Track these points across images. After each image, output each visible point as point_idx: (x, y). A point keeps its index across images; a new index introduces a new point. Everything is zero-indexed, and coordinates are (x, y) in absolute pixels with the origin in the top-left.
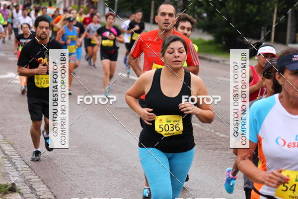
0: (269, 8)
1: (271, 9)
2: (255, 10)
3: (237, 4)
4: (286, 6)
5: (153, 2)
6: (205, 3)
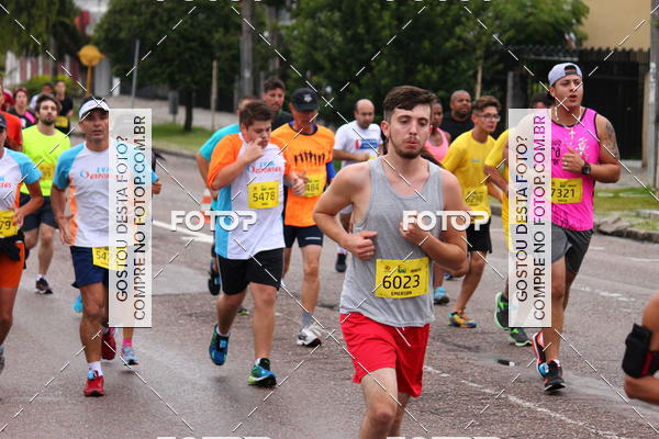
0: (465, 71)
2: (435, 76)
3: (396, 64)
4: (501, 66)
5: (215, 64)
6: (327, 65)
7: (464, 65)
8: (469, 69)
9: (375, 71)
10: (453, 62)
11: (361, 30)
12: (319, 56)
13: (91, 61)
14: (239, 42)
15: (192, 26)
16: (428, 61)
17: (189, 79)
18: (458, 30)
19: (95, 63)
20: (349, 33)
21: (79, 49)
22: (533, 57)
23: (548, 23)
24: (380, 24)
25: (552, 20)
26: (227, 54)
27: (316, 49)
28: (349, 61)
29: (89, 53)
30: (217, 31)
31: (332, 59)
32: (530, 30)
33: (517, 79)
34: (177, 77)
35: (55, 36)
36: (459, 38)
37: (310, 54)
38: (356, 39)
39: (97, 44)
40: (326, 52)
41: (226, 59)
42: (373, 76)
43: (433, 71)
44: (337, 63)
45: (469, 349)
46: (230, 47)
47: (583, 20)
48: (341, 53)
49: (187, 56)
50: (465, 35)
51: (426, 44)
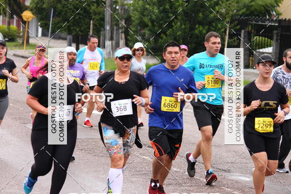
0: (220, 29)
1: (223, 30)
3: (185, 25)
4: (238, 27)
5: (92, 22)
6: (150, 24)
7: (219, 26)
8: (222, 28)
9: (174, 28)
10: (214, 24)
11: (167, 7)
12: (146, 20)
13: (28, 19)
14: (104, 11)
15: (80, 2)
16: (201, 23)
17: (78, 30)
18: (217, 8)
19: (30, 20)
20: (161, 8)
21: (22, 13)
22: (254, 22)
23: (262, 6)
24: (177, 4)
25: (264, 4)
26: (97, 17)
27: (144, 16)
28: (161, 22)
29: (27, 15)
30: (93, 5)
31: (152, 21)
32: (252, 9)
33: (246, 34)
34: (72, 28)
35: (9, 5)
36: (218, 12)
37: (141, 18)
38: (165, 11)
39: (31, 10)
40: (149, 17)
41: (97, 20)
42: (173, 30)
43: (204, 28)
44: (155, 23)
45: (225, 171)
46: (99, 14)
47: (280, 4)
48: (157, 18)
49: (77, 17)
50: (221, 10)
51: (201, 15)
